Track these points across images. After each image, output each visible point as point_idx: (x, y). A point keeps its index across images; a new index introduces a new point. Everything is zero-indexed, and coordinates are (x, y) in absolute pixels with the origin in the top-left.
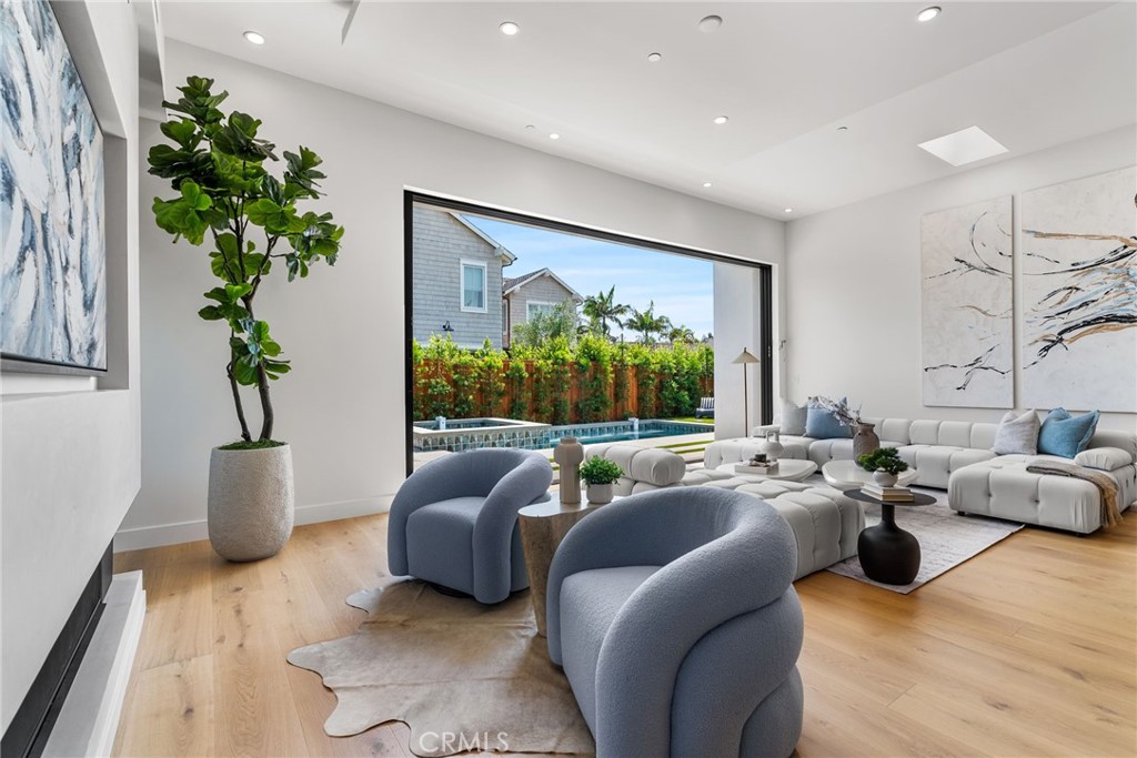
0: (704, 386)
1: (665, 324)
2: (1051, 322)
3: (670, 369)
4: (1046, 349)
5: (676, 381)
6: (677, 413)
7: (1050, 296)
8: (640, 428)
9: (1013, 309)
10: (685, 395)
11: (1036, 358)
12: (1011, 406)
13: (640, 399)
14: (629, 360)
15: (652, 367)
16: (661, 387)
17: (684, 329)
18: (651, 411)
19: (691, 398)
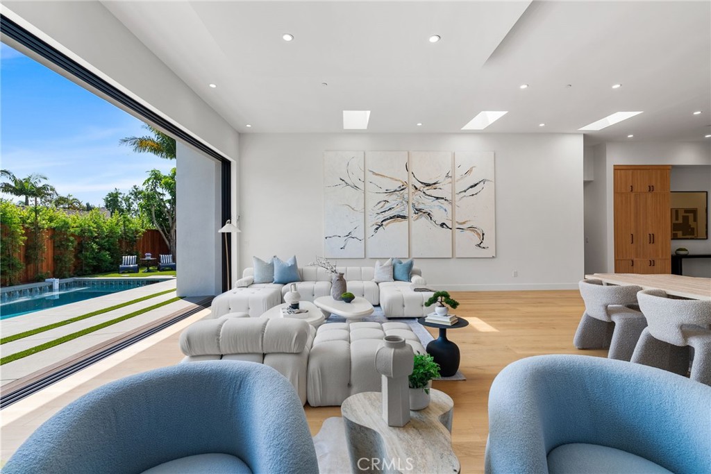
0: (121, 246)
1: (50, 192)
2: (379, 216)
3: (90, 231)
4: (377, 229)
5: (97, 243)
6: (98, 270)
7: (378, 203)
8: (61, 287)
9: (365, 208)
10: (107, 255)
11: (373, 233)
12: (363, 257)
13: (56, 260)
14: (44, 223)
15: (72, 230)
16: (81, 248)
17: (71, 198)
18: (69, 271)
19: (112, 257)
